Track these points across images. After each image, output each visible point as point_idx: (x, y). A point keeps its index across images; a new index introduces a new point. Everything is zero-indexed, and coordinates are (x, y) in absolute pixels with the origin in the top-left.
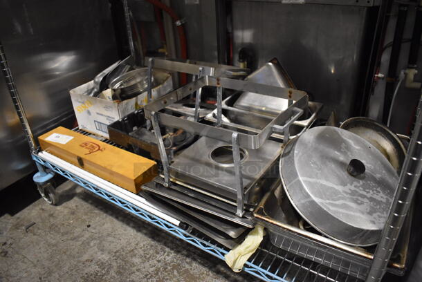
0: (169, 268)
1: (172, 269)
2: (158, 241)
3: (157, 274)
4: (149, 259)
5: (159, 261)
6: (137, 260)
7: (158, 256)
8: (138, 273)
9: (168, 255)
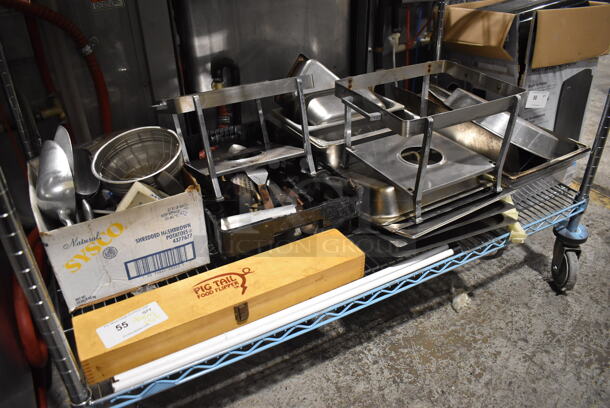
0: (393, 354)
1: (396, 352)
2: (336, 353)
3: (397, 370)
4: (365, 373)
5: (375, 362)
6: (361, 387)
7: (365, 360)
8: (386, 391)
9: (370, 350)
